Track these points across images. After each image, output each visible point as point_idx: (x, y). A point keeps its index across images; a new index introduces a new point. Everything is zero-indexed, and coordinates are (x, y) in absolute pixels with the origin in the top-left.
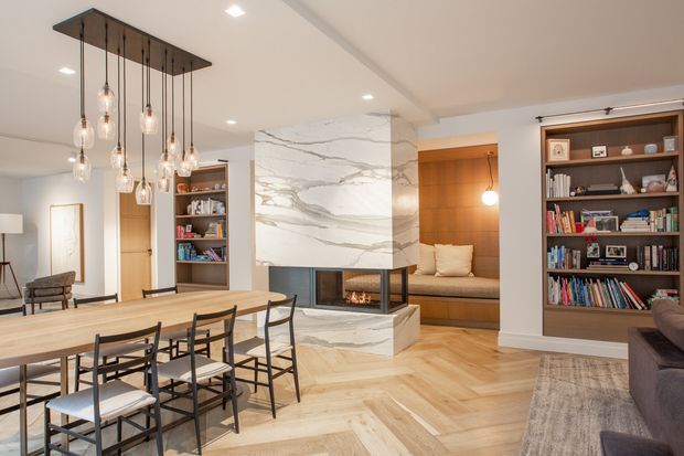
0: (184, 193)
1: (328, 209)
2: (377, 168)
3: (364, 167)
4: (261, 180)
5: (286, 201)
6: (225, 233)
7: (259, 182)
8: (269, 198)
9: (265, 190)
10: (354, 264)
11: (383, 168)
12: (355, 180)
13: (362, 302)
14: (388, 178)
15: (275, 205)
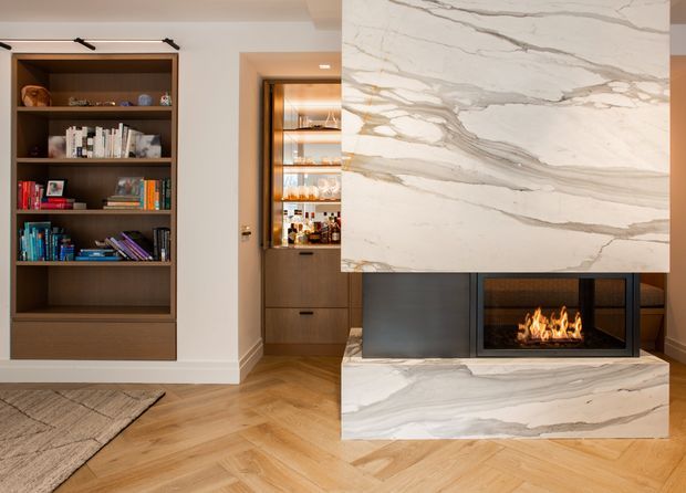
0: (42, 107)
1: (535, 152)
2: (641, 79)
3: (614, 74)
4: (360, 78)
5: (429, 129)
6: (168, 201)
7: (354, 84)
8: (384, 121)
9: (370, 103)
10: (590, 263)
11: (653, 79)
12: (594, 97)
13: (558, 335)
14: (662, 99)
15: (399, 137)
